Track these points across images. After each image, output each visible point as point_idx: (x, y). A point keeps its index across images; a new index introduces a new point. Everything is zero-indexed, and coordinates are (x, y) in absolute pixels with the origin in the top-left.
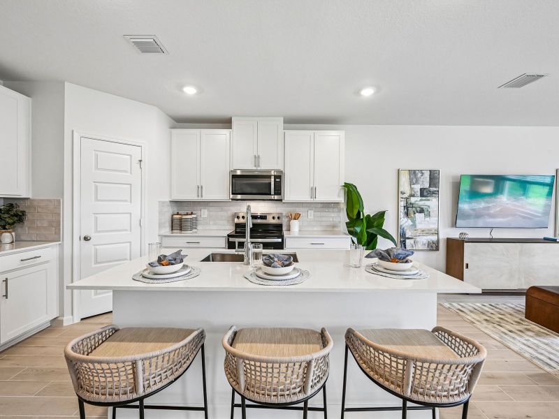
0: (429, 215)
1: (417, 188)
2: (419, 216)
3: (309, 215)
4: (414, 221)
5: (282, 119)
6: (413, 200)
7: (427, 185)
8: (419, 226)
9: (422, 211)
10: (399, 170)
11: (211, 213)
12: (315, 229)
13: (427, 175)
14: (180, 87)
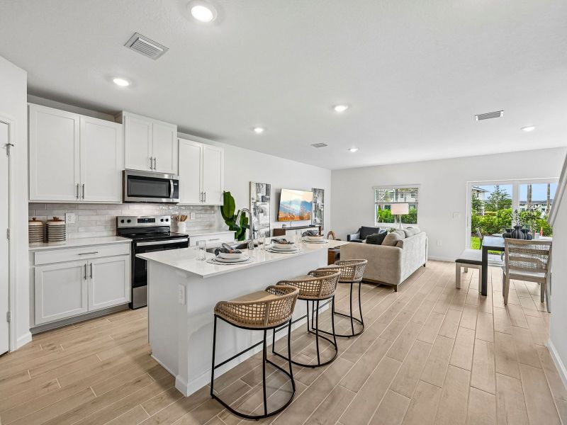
0: (265, 215)
1: (260, 195)
2: (261, 215)
3: (193, 217)
4: (258, 219)
5: (176, 127)
6: (258, 204)
7: (265, 194)
8: (261, 222)
9: (262, 212)
10: (250, 183)
11: (81, 218)
12: (196, 229)
13: (265, 186)
14: (109, 78)
